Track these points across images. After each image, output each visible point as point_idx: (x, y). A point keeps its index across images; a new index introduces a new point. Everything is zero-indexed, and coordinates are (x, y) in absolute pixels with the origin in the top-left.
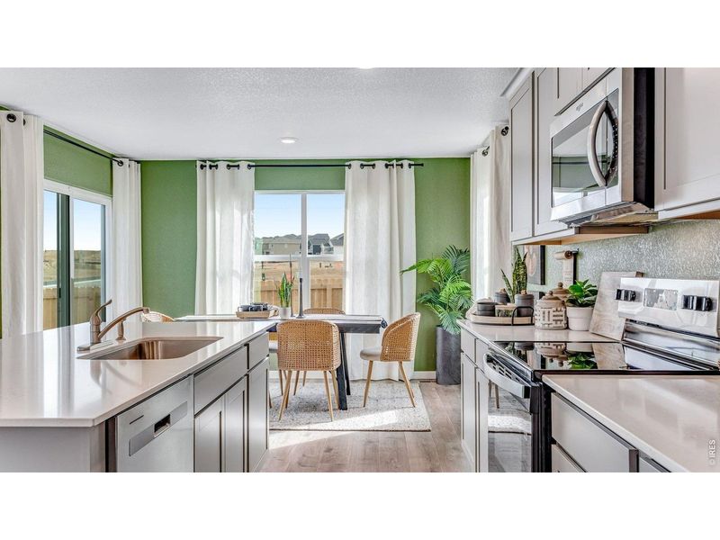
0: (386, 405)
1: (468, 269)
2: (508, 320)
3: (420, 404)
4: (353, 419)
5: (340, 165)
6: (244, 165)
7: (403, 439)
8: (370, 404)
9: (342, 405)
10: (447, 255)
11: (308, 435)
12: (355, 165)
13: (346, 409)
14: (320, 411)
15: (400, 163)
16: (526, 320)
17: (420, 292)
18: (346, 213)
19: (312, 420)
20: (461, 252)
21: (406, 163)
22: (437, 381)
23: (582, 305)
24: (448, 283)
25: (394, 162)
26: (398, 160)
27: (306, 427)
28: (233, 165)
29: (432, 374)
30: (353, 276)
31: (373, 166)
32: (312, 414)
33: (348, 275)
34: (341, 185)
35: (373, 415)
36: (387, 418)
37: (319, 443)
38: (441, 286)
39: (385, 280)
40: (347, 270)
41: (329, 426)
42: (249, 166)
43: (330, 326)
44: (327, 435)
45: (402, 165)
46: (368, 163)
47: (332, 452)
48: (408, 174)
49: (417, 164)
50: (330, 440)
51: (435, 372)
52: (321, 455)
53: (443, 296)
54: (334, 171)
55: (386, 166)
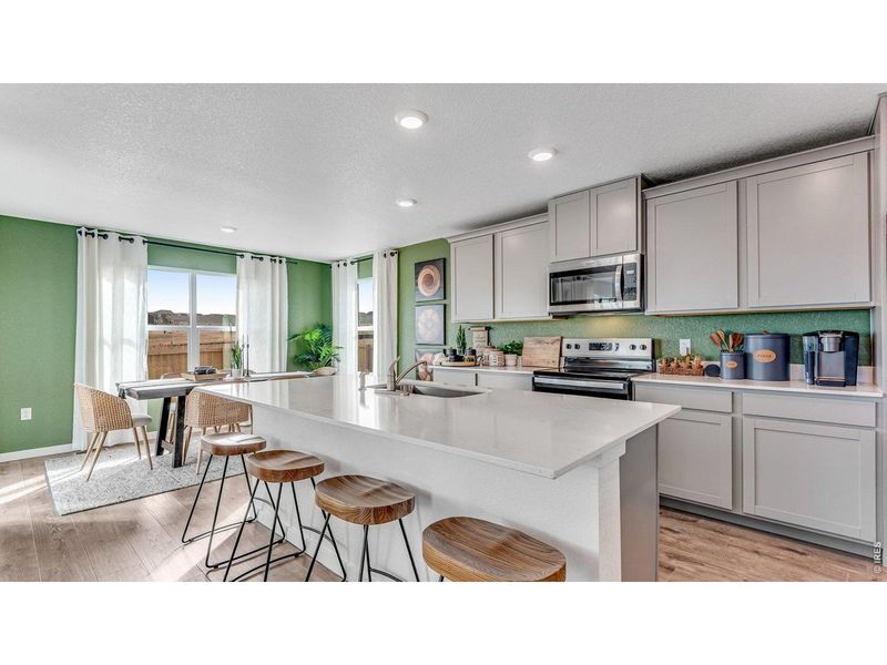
5: (232, 255)
6: (139, 240)
12: (248, 256)
21: (284, 260)
23: (513, 353)
25: (278, 258)
28: (126, 238)
31: (261, 259)
34: (233, 270)
38: (314, 349)
42: (144, 242)
46: (258, 256)
54: (226, 258)
55: (272, 261)
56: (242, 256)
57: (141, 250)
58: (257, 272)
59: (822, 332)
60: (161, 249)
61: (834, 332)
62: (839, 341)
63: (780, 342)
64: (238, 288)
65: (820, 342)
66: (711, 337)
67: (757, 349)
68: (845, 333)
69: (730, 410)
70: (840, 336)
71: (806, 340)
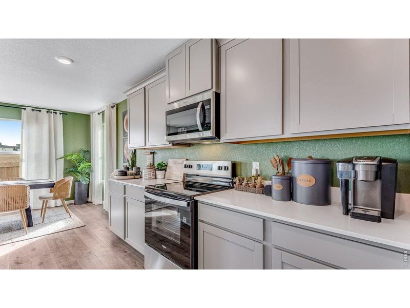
0: (55, 219)
1: (90, 158)
2: (133, 177)
3: (73, 215)
4: (40, 230)
5: (18, 108)
7: (74, 233)
8: (46, 220)
9: (30, 224)
10: (80, 152)
11: (14, 245)
12: (29, 109)
13: (33, 226)
14: (14, 230)
15: (55, 112)
16: (139, 176)
17: (66, 167)
18: (22, 132)
19: (12, 237)
20: (85, 152)
21: (58, 112)
22: (75, 204)
23: (161, 170)
24: (81, 164)
25: (52, 111)
26: (54, 110)
27: (10, 241)
29: (73, 201)
30: (28, 161)
31: (40, 111)
32: (10, 233)
33: (23, 161)
34: (19, 118)
35: (50, 226)
36: (60, 225)
37: (25, 248)
38: (77, 165)
39: (47, 162)
40: (24, 158)
41: (26, 237)
43: (25, 187)
44: (27, 243)
45: (56, 113)
46: (37, 109)
47: (36, 250)
48: (60, 118)
49: (64, 113)
50: (31, 244)
51: (73, 200)
52: (30, 254)
53: (79, 169)
54: (14, 110)
55: (47, 112)
56: (25, 109)
58: (37, 119)
59: (357, 158)
61: (369, 158)
62: (374, 169)
63: (320, 168)
65: (354, 169)
66: (271, 162)
67: (300, 174)
68: (383, 160)
69: (262, 239)
70: (375, 162)
71: (340, 167)
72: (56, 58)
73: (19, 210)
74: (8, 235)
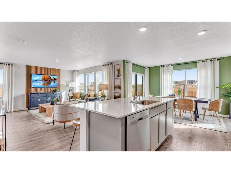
0: (210, 122)
3: (223, 124)
5: (196, 62)
6: (170, 65)
7: (216, 133)
8: (205, 121)
12: (200, 62)
13: (197, 121)
14: (189, 120)
21: (216, 59)
22: (229, 118)
25: (213, 59)
26: (214, 59)
27: (185, 124)
28: (168, 66)
29: (228, 116)
30: (200, 88)
31: (206, 61)
32: (187, 121)
34: (196, 67)
35: (206, 124)
36: (210, 126)
40: (198, 87)
41: (192, 125)
42: (172, 65)
43: (192, 101)
46: (205, 61)
47: (192, 132)
50: (191, 128)
54: (194, 64)
55: (211, 61)
57: (171, 68)
58: (205, 66)
60: (176, 66)
64: (198, 72)
72: (197, 34)
73: (189, 112)
74: (186, 121)
